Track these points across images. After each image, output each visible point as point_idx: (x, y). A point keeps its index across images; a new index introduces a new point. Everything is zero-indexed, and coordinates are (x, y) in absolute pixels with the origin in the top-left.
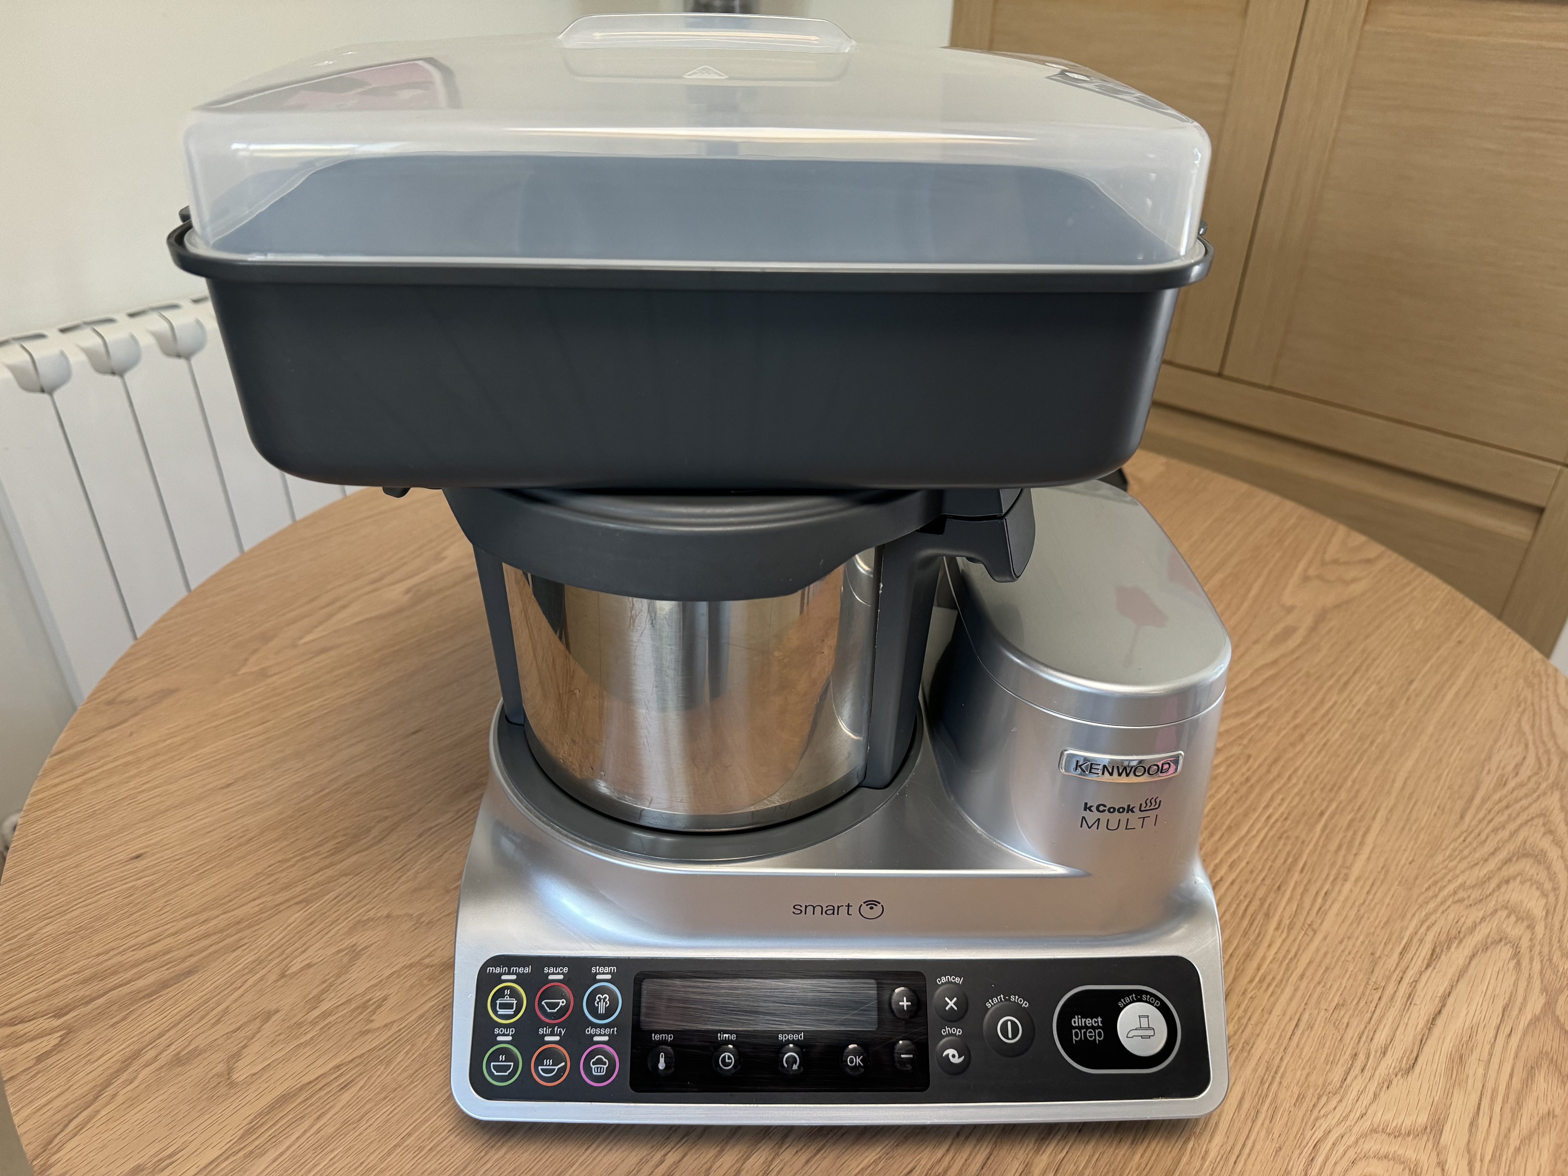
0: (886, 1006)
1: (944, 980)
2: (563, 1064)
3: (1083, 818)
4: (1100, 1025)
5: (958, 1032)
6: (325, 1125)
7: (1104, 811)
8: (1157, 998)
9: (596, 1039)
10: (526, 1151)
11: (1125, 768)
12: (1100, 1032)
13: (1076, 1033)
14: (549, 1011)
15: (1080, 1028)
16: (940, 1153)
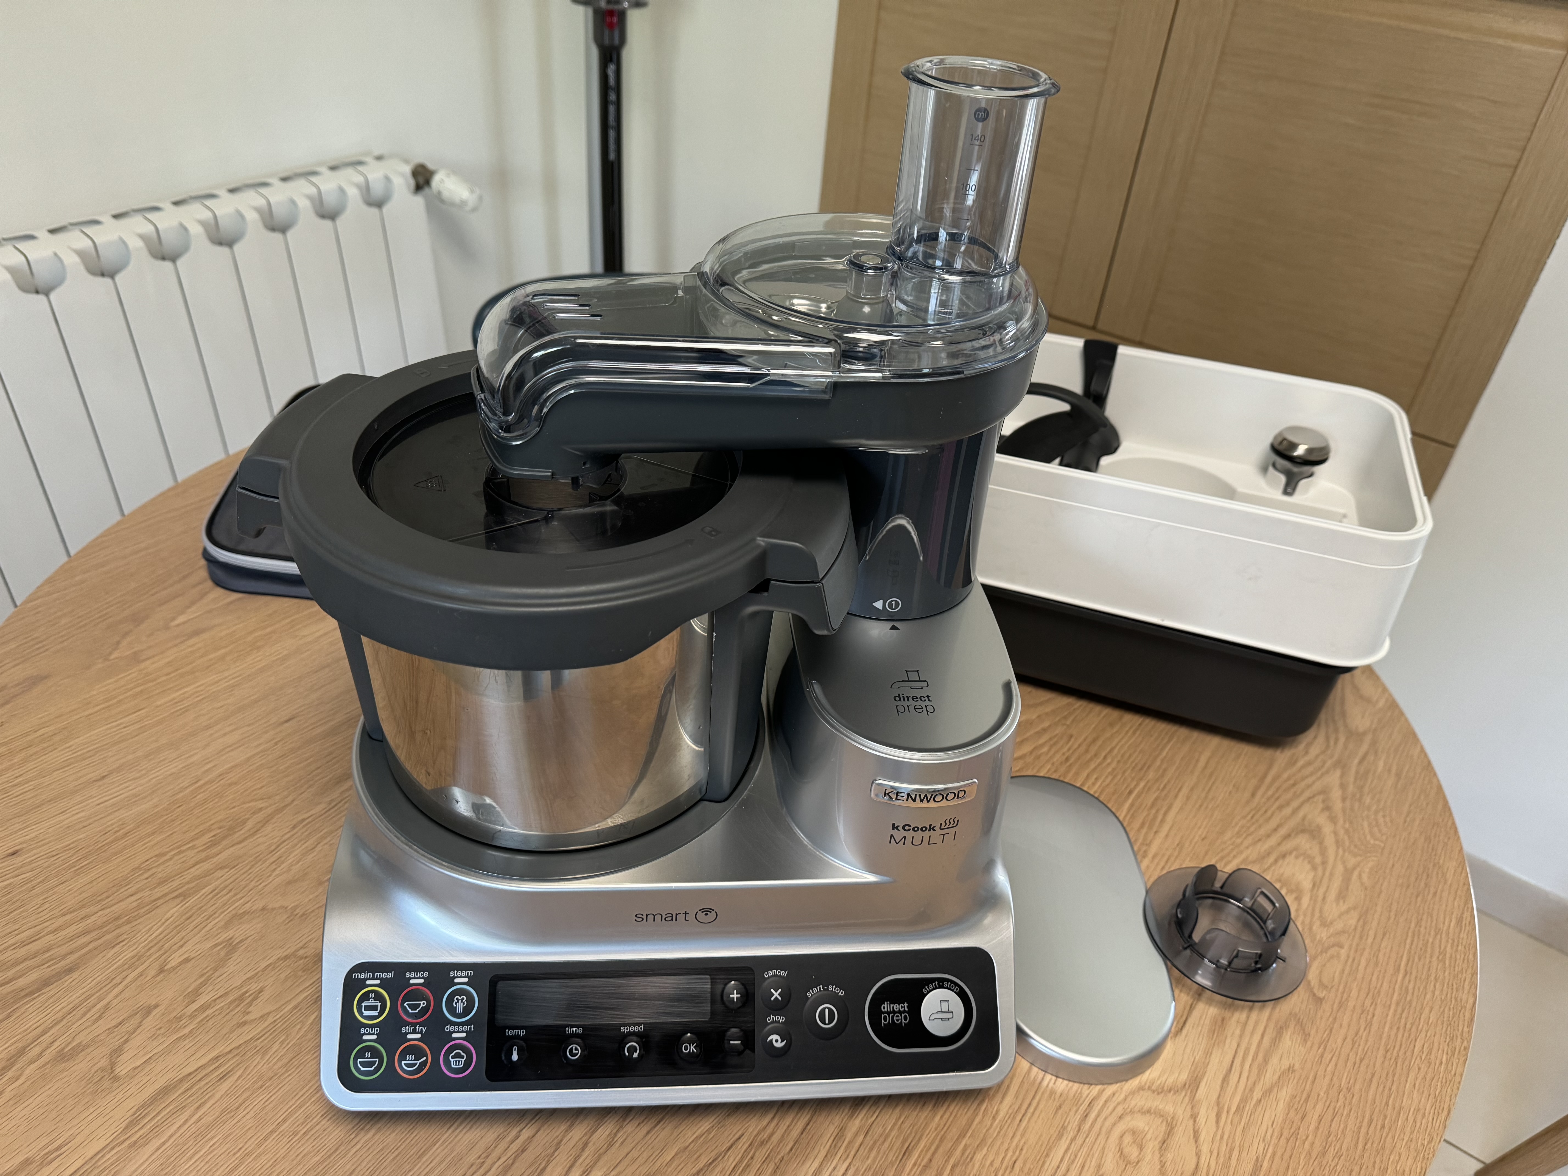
0: (719, 998)
1: (771, 973)
2: (424, 1058)
3: (892, 835)
4: (906, 1009)
5: (782, 1019)
6: (205, 1114)
7: (909, 830)
8: (957, 984)
9: (454, 1035)
10: (393, 1131)
11: (926, 796)
12: (905, 1016)
13: (885, 1017)
14: (411, 1011)
15: (888, 1013)
16: (765, 1123)
